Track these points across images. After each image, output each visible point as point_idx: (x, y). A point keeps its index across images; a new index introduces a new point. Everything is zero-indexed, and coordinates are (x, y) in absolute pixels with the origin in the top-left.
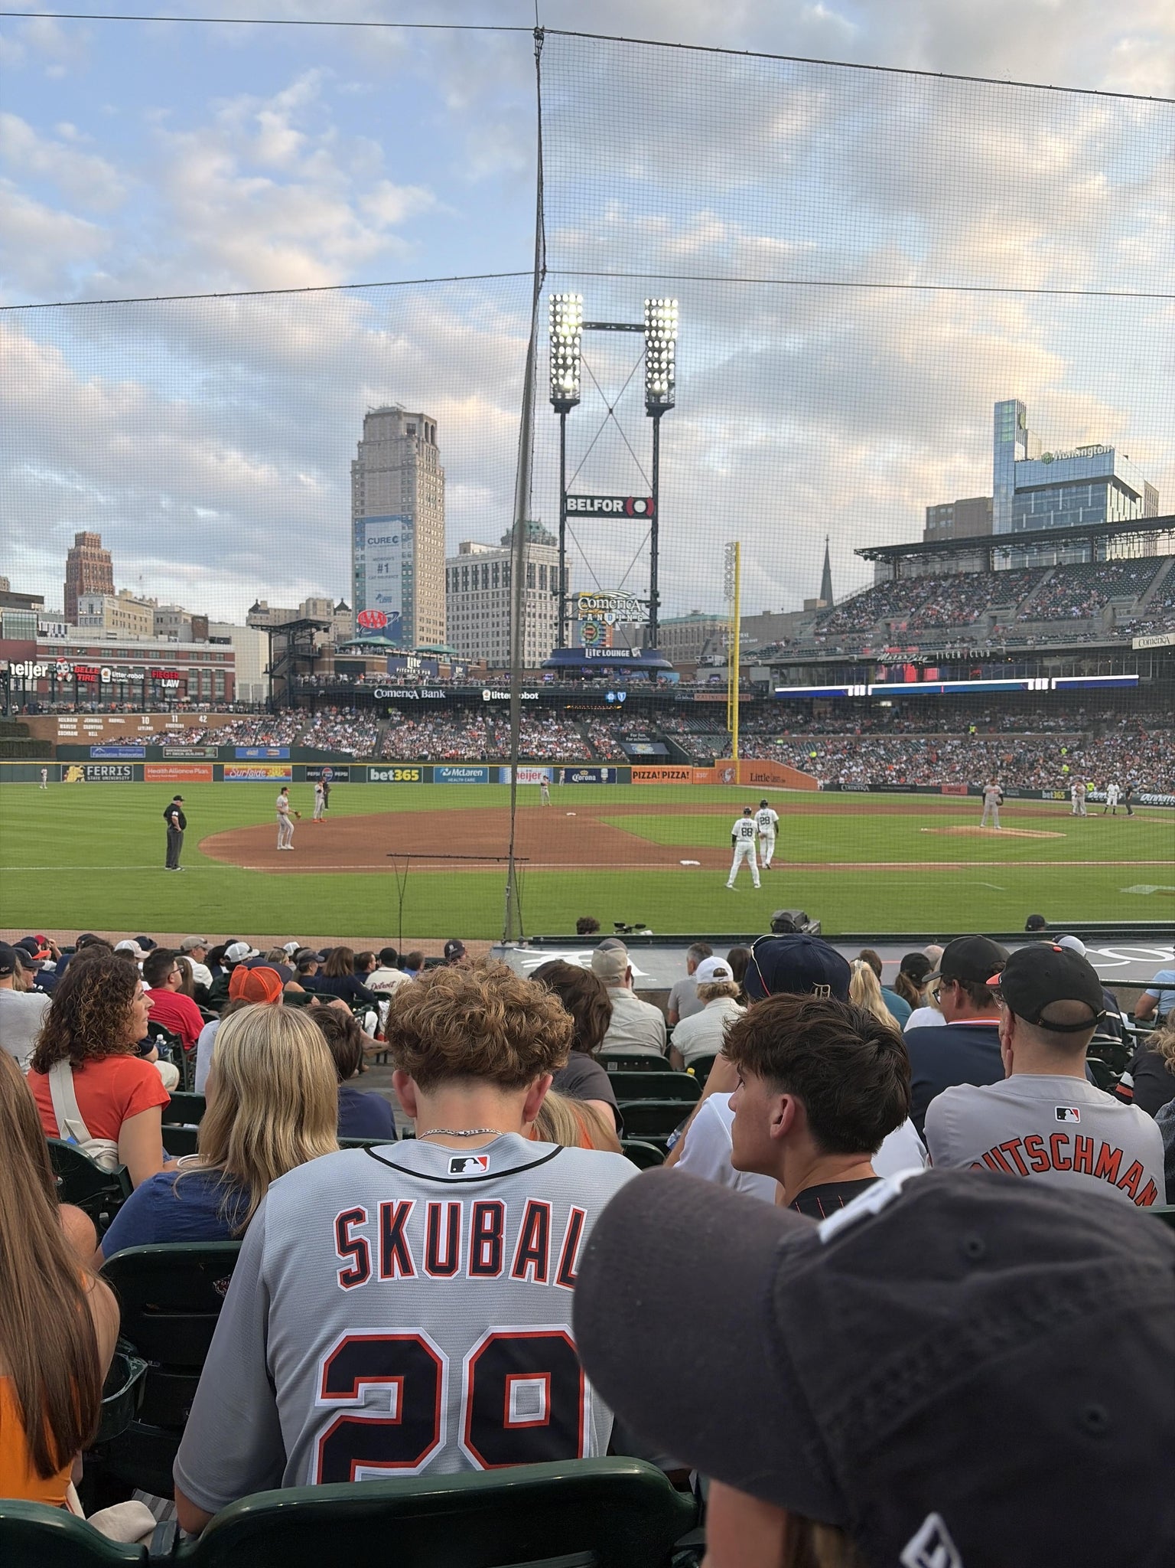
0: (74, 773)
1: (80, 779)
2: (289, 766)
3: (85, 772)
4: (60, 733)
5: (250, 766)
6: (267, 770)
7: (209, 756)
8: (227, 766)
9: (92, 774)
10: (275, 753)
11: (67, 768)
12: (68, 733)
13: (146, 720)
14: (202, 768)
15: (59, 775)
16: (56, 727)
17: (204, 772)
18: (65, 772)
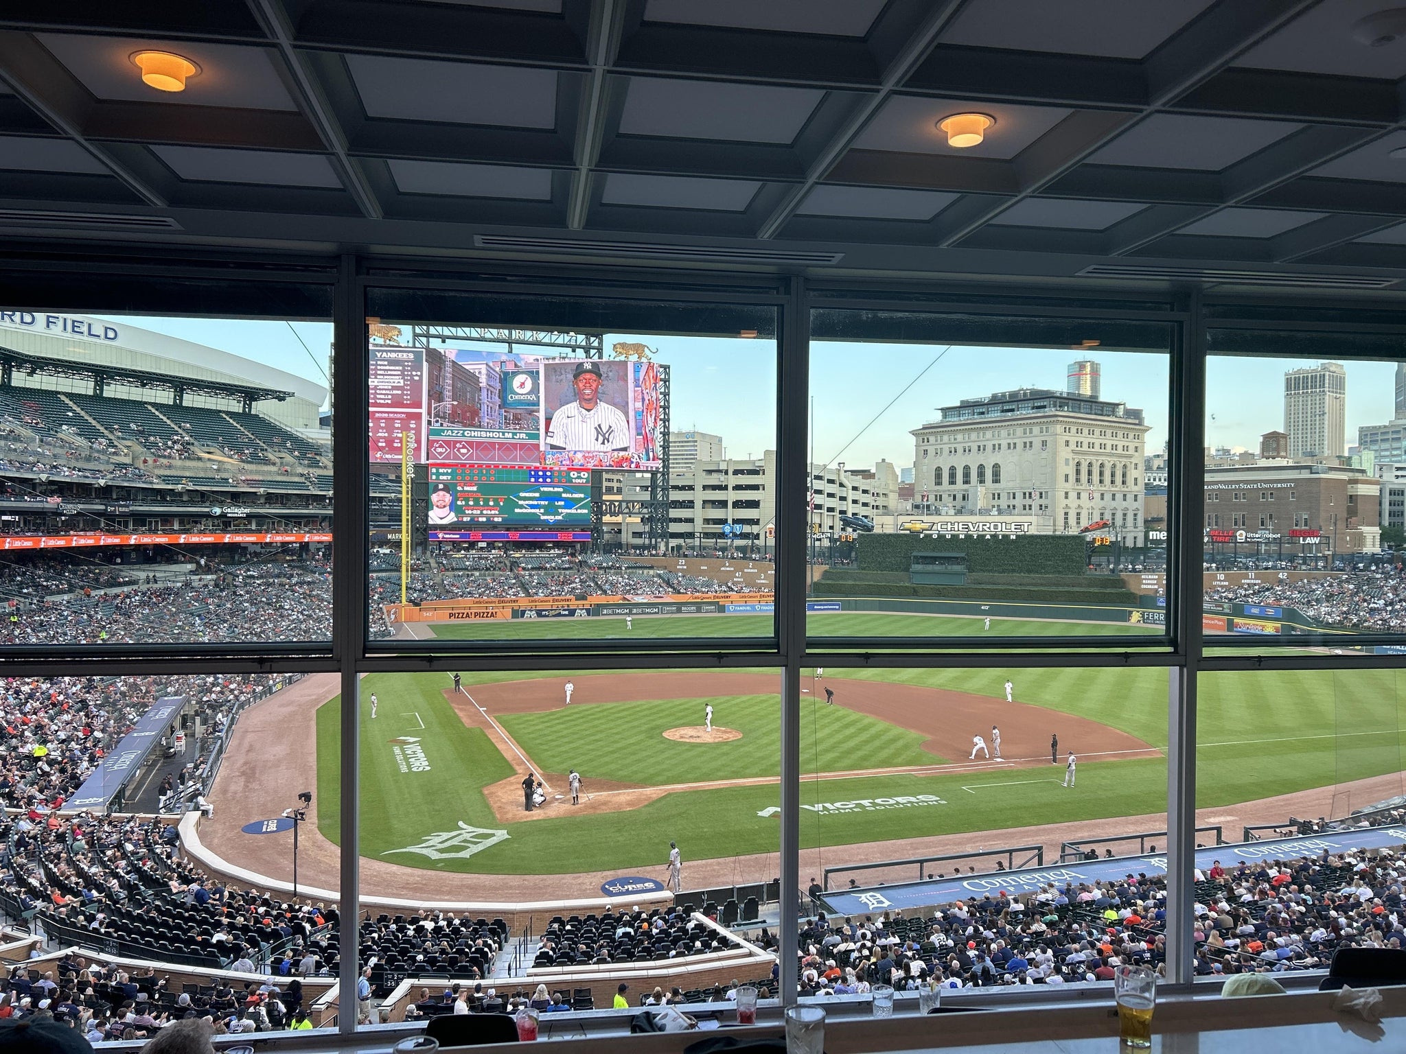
0: (1136, 616)
1: (1139, 621)
2: (1278, 625)
3: (1143, 616)
4: (1143, 586)
5: (1252, 622)
6: (1263, 627)
7: (1227, 611)
8: (1236, 620)
9: (1148, 618)
10: (1271, 612)
11: (1131, 612)
12: (1150, 587)
13: (1222, 577)
14: (1219, 620)
15: (1126, 617)
16: (1140, 582)
17: (1221, 623)
18: (1130, 616)
